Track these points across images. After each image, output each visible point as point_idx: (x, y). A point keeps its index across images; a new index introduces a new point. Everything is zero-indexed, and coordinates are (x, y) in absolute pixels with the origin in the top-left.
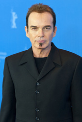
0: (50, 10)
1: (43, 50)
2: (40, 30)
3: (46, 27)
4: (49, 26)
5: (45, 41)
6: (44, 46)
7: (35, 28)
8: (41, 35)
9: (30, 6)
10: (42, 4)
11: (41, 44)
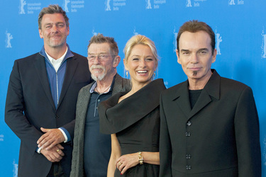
0: (206, 28)
1: (198, 79)
2: (193, 54)
3: (202, 51)
4: (204, 49)
5: (200, 68)
6: (199, 75)
7: (187, 52)
8: (194, 61)
9: (182, 24)
10: (197, 21)
11: (195, 73)
